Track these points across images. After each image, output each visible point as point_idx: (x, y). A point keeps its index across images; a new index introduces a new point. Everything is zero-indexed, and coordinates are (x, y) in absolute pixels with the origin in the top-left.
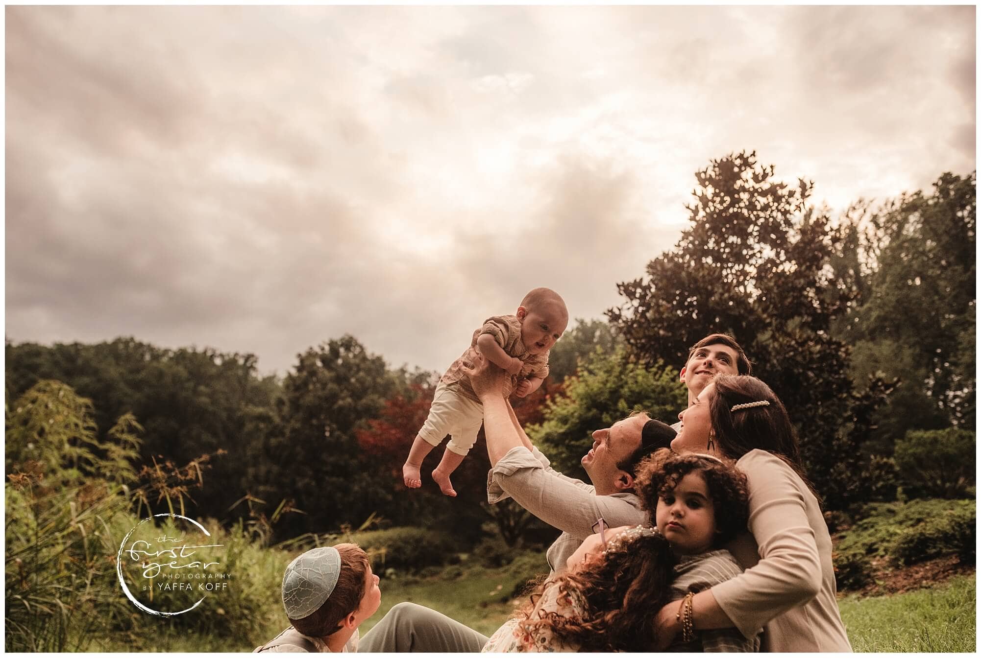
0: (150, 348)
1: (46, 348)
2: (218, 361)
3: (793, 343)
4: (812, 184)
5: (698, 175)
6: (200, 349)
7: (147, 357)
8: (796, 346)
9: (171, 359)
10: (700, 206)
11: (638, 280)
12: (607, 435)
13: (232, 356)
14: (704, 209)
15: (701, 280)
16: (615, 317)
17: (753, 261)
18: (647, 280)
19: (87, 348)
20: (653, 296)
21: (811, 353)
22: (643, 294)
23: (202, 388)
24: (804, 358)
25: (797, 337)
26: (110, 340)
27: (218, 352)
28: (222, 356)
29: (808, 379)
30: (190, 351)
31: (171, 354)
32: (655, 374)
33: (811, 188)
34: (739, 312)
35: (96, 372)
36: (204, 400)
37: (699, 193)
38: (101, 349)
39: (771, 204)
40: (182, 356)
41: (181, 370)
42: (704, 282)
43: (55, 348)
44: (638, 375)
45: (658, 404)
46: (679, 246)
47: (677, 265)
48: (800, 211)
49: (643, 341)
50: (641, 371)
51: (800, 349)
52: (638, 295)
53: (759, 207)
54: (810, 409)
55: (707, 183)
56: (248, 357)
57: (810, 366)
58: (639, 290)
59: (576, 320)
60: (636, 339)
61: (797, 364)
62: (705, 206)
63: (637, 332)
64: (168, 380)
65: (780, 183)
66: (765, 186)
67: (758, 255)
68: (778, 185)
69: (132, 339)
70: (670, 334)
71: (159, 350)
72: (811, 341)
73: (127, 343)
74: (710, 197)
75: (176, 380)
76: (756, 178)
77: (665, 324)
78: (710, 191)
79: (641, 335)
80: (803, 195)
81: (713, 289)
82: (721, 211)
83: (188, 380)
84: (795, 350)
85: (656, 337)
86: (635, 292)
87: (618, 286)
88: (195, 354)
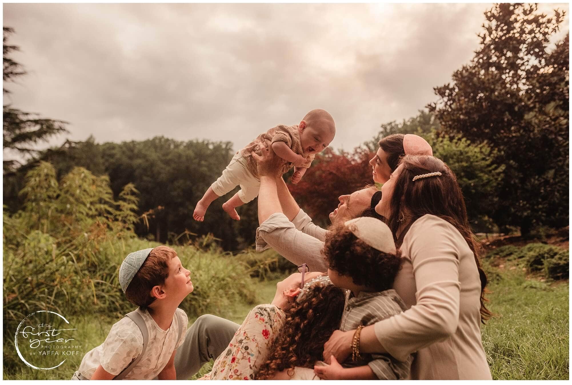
0: (173, 141)
1: (117, 144)
2: (211, 147)
3: (548, 119)
4: (564, 13)
5: (486, 14)
6: (200, 141)
7: (172, 146)
8: (550, 121)
9: (185, 147)
10: (487, 33)
11: (447, 85)
12: (348, 199)
13: (218, 143)
14: (490, 35)
15: (487, 82)
16: (432, 109)
17: (523, 68)
18: (452, 84)
19: (139, 143)
20: (457, 94)
21: (560, 125)
22: (450, 93)
23: (203, 162)
24: (556, 128)
25: (551, 115)
26: (151, 138)
27: (210, 142)
28: (213, 143)
29: (557, 141)
30: (195, 141)
31: (185, 144)
32: (456, 143)
33: (563, 15)
34: (512, 101)
35: (145, 157)
36: (205, 169)
37: (487, 26)
38: (146, 143)
39: (534, 29)
40: (190, 145)
41: (191, 153)
42: (489, 83)
43: (123, 144)
44: (445, 144)
45: (458, 161)
46: (473, 61)
47: (471, 73)
48: (556, 32)
49: (450, 123)
50: (446, 141)
51: (553, 123)
52: (447, 94)
53: (527, 31)
54: (560, 161)
55: (492, 19)
56: (228, 143)
57: (560, 133)
58: (447, 91)
59: (419, 111)
60: (445, 122)
61: (551, 132)
62: (490, 33)
63: (446, 118)
64: (184, 159)
65: (541, 14)
66: (531, 17)
67: (526, 63)
68: (539, 16)
69: (163, 137)
70: (467, 118)
71: (178, 142)
72: (562, 116)
73: (160, 139)
74: (494, 28)
75: (188, 158)
76: (525, 13)
77: (464, 111)
78: (494, 23)
79: (448, 119)
80: (558, 21)
81: (495, 87)
82: (501, 37)
83: (195, 158)
84: (549, 123)
85: (459, 120)
86: (445, 93)
87: (435, 89)
88: (198, 143)
